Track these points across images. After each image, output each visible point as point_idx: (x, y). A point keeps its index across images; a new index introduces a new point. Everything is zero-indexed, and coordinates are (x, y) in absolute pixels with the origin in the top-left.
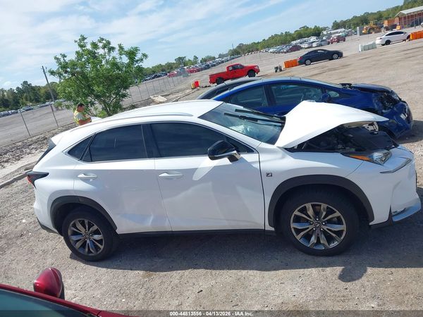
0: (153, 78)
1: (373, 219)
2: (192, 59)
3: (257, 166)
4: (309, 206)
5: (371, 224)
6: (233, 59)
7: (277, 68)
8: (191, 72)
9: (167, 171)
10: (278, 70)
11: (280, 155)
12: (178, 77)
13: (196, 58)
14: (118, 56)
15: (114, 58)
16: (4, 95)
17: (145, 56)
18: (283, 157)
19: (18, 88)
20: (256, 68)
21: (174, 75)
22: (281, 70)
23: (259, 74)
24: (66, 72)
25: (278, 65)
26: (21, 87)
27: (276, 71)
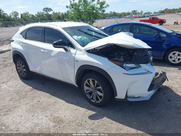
0: (118, 18)
1: (117, 96)
2: (140, 12)
3: (74, 55)
4: (91, 80)
5: (116, 97)
6: (160, 15)
7: (175, 22)
8: (135, 17)
9: (44, 49)
10: (176, 24)
11: (83, 53)
12: (128, 19)
13: (142, 12)
14: (96, 4)
15: (94, 4)
16: (59, 15)
17: (108, 5)
18: (84, 54)
19: (65, 13)
20: (164, 20)
21: (126, 18)
22: (177, 24)
23: (165, 24)
24: (73, 7)
25: (176, 21)
26: (66, 13)
27: (174, 24)
